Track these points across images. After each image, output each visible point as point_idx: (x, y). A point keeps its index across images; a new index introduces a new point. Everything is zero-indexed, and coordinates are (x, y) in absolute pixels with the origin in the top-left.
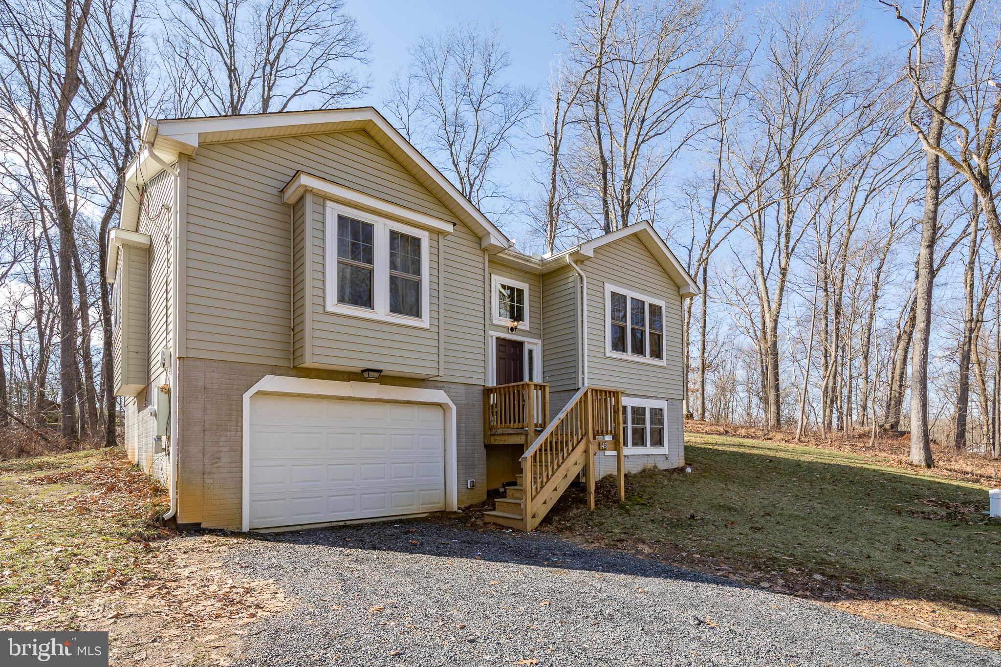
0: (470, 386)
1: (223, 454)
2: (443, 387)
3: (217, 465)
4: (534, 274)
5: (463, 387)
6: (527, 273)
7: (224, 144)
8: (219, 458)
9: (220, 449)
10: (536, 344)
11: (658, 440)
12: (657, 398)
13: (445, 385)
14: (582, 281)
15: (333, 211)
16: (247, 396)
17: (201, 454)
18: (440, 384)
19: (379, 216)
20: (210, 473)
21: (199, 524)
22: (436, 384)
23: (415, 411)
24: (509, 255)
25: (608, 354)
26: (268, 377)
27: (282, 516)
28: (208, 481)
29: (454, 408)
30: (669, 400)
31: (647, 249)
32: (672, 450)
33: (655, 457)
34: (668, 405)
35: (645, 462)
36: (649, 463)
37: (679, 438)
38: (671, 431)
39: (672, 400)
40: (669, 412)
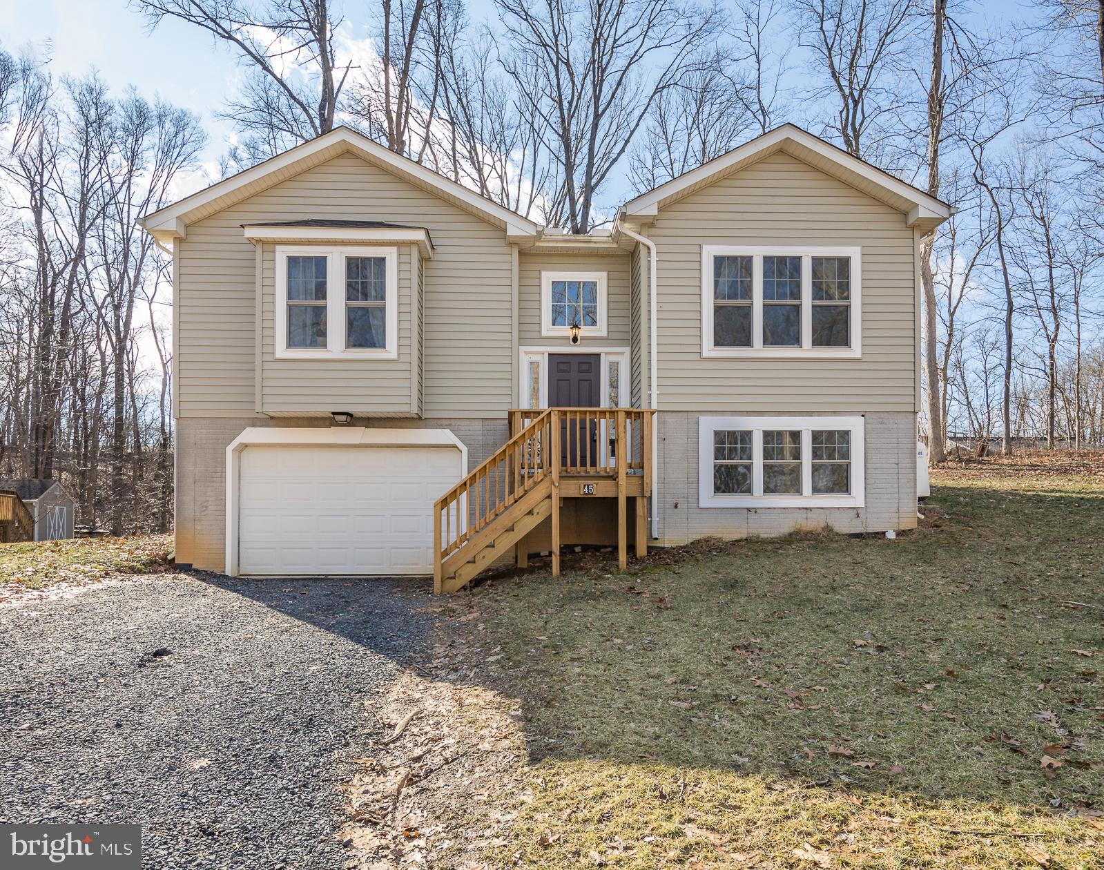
0: (489, 422)
1: (210, 503)
2: (450, 425)
3: (205, 513)
4: (618, 256)
5: (479, 423)
6: (604, 256)
7: (210, 217)
8: (206, 507)
9: (208, 498)
10: (622, 354)
11: (839, 482)
12: (835, 413)
13: (453, 422)
14: (649, 252)
15: (281, 255)
16: (229, 450)
17: (192, 503)
18: (445, 422)
19: (335, 245)
20: (200, 520)
21: (191, 565)
22: (439, 422)
23: (422, 455)
24: (557, 242)
25: (705, 354)
26: (248, 429)
27: (272, 565)
28: (198, 527)
29: (465, 449)
30: (867, 415)
31: (815, 169)
32: (877, 501)
33: (828, 511)
34: (866, 423)
35: (799, 520)
36: (809, 522)
37: (900, 480)
38: (875, 469)
39: (882, 415)
40: (868, 436)
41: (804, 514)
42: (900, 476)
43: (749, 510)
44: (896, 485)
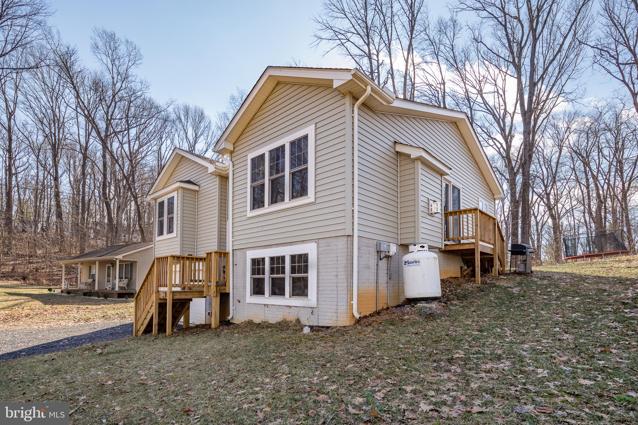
25: (248, 215)
30: (318, 241)
32: (325, 303)
33: (298, 309)
34: (318, 247)
35: (286, 314)
36: (290, 315)
37: (339, 288)
38: (324, 280)
39: (328, 240)
40: (320, 256)
41: (287, 309)
42: (339, 285)
43: (265, 305)
44: (335, 292)
